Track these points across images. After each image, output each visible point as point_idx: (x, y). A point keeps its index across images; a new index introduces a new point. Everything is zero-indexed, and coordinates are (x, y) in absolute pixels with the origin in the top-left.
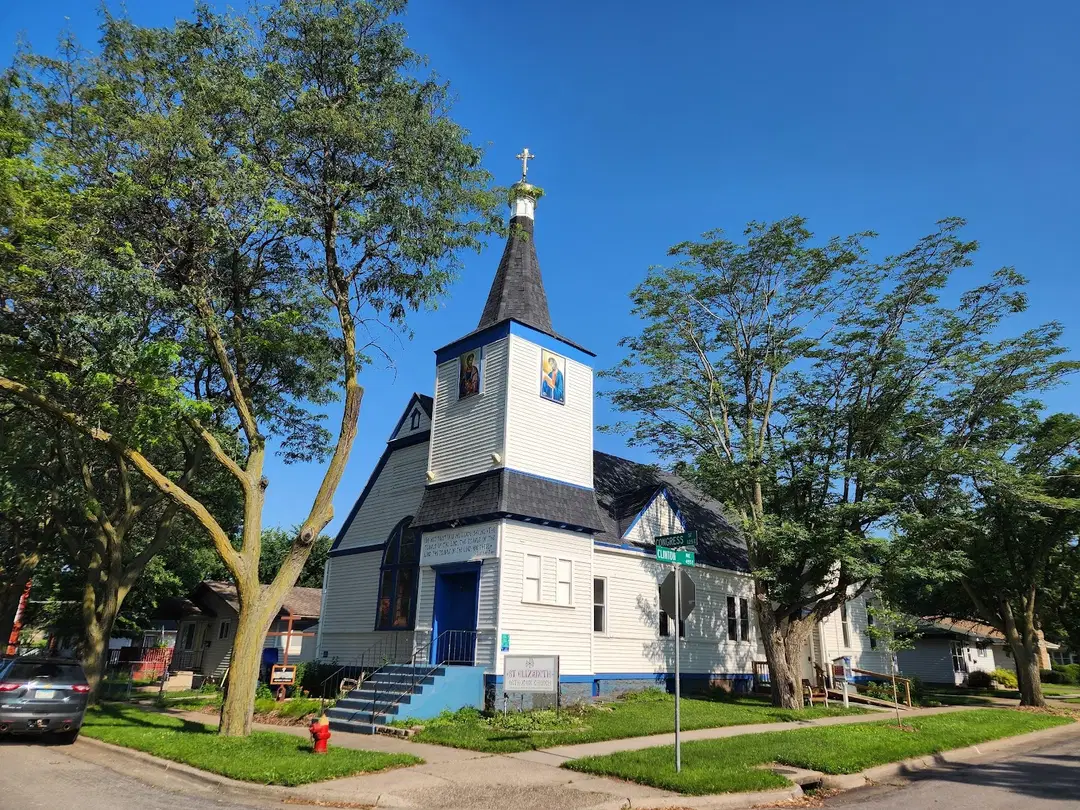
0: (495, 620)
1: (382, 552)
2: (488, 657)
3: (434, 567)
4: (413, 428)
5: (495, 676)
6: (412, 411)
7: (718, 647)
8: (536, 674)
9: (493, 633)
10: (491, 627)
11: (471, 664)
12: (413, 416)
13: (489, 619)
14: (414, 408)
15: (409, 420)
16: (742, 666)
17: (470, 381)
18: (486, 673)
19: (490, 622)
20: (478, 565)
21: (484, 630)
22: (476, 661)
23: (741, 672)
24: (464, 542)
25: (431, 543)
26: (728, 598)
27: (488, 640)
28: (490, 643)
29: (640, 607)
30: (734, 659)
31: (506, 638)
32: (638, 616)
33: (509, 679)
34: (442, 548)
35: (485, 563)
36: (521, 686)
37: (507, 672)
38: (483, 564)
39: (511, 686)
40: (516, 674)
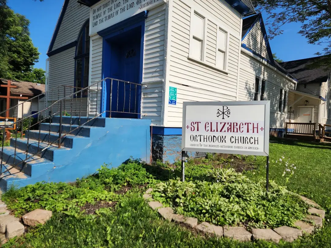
0: (162, 72)
1: (75, 47)
2: (155, 110)
3: (100, 33)
5: (163, 128)
7: (274, 115)
8: (233, 127)
9: (160, 85)
10: (158, 79)
11: (137, 116)
13: (155, 72)
16: (281, 125)
18: (152, 125)
19: (157, 74)
21: (149, 83)
22: (142, 114)
23: (281, 128)
25: (97, 14)
26: (281, 89)
27: (154, 93)
28: (156, 95)
29: (246, 88)
30: (279, 121)
31: (174, 91)
32: (245, 94)
33: (195, 133)
34: (107, 14)
35: (149, 15)
36: (208, 143)
37: (188, 123)
38: (146, 17)
39: (194, 142)
40: (202, 126)
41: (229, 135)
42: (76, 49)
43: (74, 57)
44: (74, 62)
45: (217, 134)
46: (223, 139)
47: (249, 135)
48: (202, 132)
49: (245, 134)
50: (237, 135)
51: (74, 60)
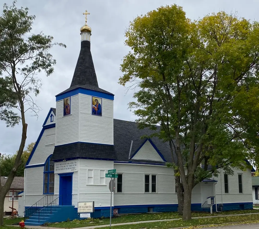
1: (44, 167)
3: (59, 174)
4: (51, 121)
5: (75, 208)
6: (50, 115)
8: (87, 207)
9: (77, 195)
10: (76, 193)
12: (51, 117)
14: (51, 114)
15: (50, 118)
17: (67, 109)
20: (72, 173)
21: (74, 194)
22: (72, 204)
24: (67, 166)
25: (57, 166)
28: (76, 198)
33: (80, 209)
34: (61, 168)
35: (74, 173)
36: (83, 211)
37: (79, 207)
38: (73, 174)
39: (80, 211)
40: (81, 207)
41: (86, 209)
42: (45, 167)
43: (43, 172)
44: (43, 174)
45: (84, 209)
46: (85, 210)
47: (90, 208)
48: (81, 208)
49: (89, 208)
50: (88, 208)
51: (43, 173)
